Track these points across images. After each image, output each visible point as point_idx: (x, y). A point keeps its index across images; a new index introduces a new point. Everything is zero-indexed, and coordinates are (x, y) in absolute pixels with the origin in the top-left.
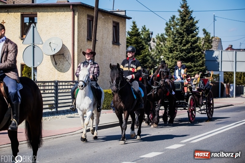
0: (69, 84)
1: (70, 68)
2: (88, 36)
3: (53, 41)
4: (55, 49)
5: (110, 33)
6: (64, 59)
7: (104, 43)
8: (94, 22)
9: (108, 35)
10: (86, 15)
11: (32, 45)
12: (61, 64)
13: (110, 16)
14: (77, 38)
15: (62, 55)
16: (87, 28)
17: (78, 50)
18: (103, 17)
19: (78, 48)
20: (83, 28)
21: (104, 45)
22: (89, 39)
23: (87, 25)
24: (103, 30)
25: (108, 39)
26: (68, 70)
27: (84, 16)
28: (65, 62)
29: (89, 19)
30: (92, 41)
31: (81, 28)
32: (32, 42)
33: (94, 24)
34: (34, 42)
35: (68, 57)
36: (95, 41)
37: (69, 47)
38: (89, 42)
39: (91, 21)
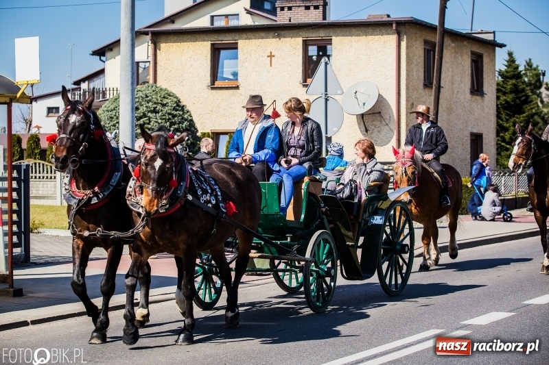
0: (390, 168)
1: (392, 138)
2: (425, 80)
3: (361, 89)
4: (364, 104)
5: (467, 73)
6: (381, 121)
7: (455, 92)
8: (436, 54)
9: (462, 77)
10: (422, 41)
11: (324, 96)
12: (376, 130)
13: (465, 43)
14: (405, 82)
15: (378, 115)
16: (423, 64)
17: (407, 105)
18: (453, 45)
19: (407, 101)
20: (416, 65)
21: (455, 96)
22: (428, 84)
23: (422, 58)
24: (452, 68)
25: (463, 85)
26: (390, 141)
27: (418, 42)
28: (383, 128)
29: (428, 48)
30: (434, 87)
31: (413, 65)
32: (323, 91)
33: (436, 57)
34: (326, 91)
35: (388, 118)
36: (439, 87)
37: (391, 100)
38: (426, 90)
39: (431, 51)
